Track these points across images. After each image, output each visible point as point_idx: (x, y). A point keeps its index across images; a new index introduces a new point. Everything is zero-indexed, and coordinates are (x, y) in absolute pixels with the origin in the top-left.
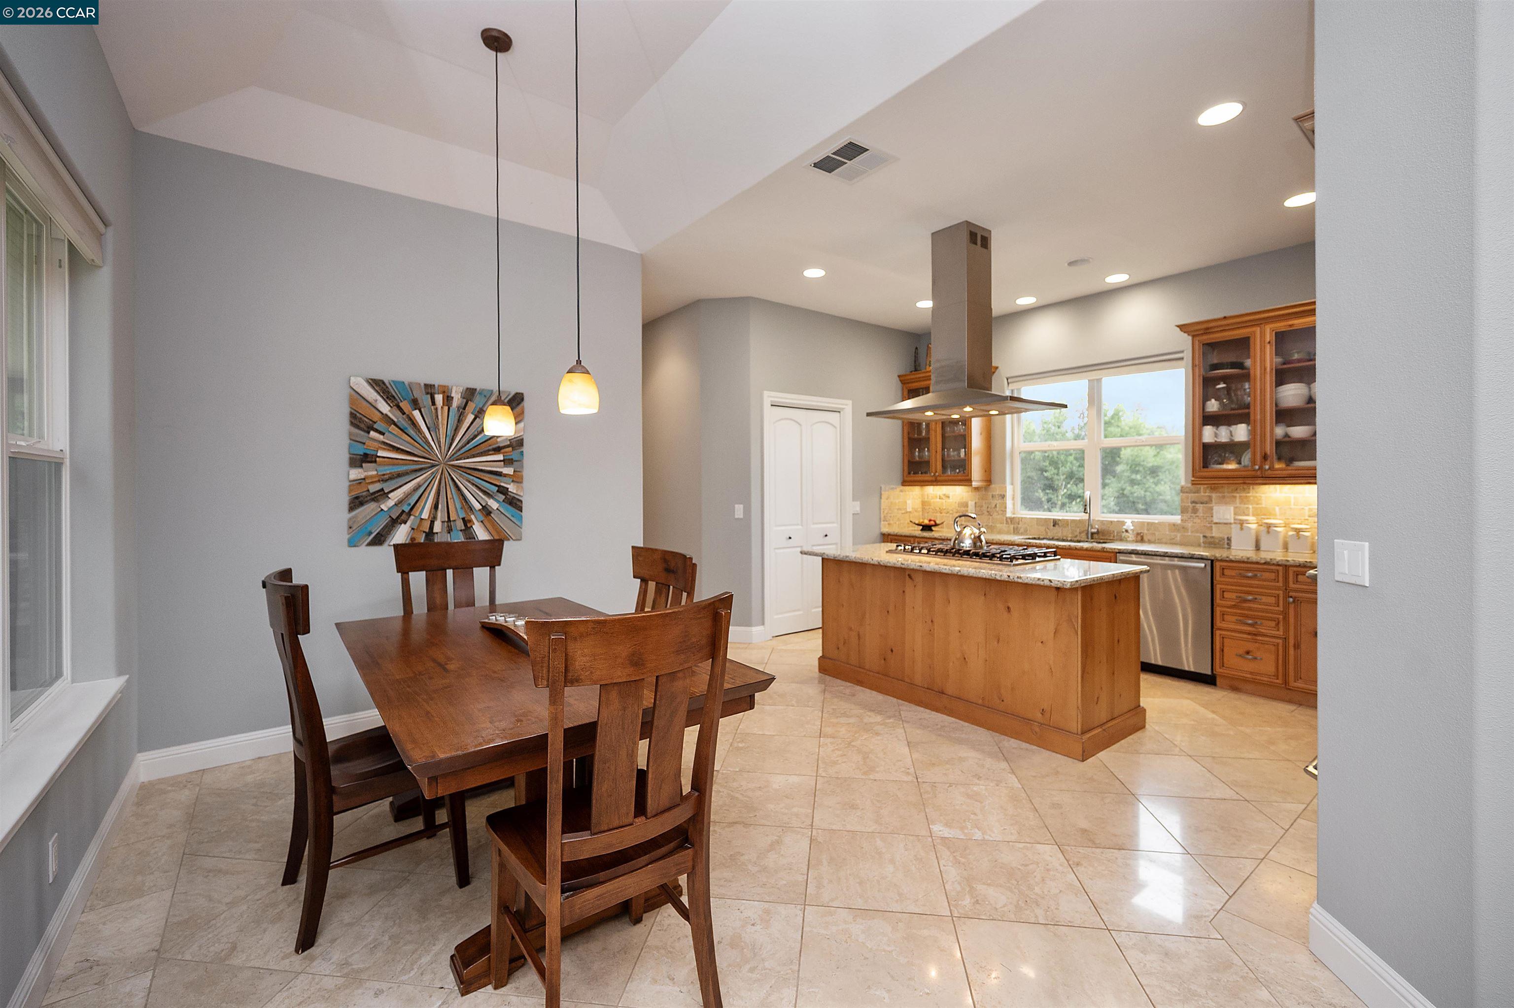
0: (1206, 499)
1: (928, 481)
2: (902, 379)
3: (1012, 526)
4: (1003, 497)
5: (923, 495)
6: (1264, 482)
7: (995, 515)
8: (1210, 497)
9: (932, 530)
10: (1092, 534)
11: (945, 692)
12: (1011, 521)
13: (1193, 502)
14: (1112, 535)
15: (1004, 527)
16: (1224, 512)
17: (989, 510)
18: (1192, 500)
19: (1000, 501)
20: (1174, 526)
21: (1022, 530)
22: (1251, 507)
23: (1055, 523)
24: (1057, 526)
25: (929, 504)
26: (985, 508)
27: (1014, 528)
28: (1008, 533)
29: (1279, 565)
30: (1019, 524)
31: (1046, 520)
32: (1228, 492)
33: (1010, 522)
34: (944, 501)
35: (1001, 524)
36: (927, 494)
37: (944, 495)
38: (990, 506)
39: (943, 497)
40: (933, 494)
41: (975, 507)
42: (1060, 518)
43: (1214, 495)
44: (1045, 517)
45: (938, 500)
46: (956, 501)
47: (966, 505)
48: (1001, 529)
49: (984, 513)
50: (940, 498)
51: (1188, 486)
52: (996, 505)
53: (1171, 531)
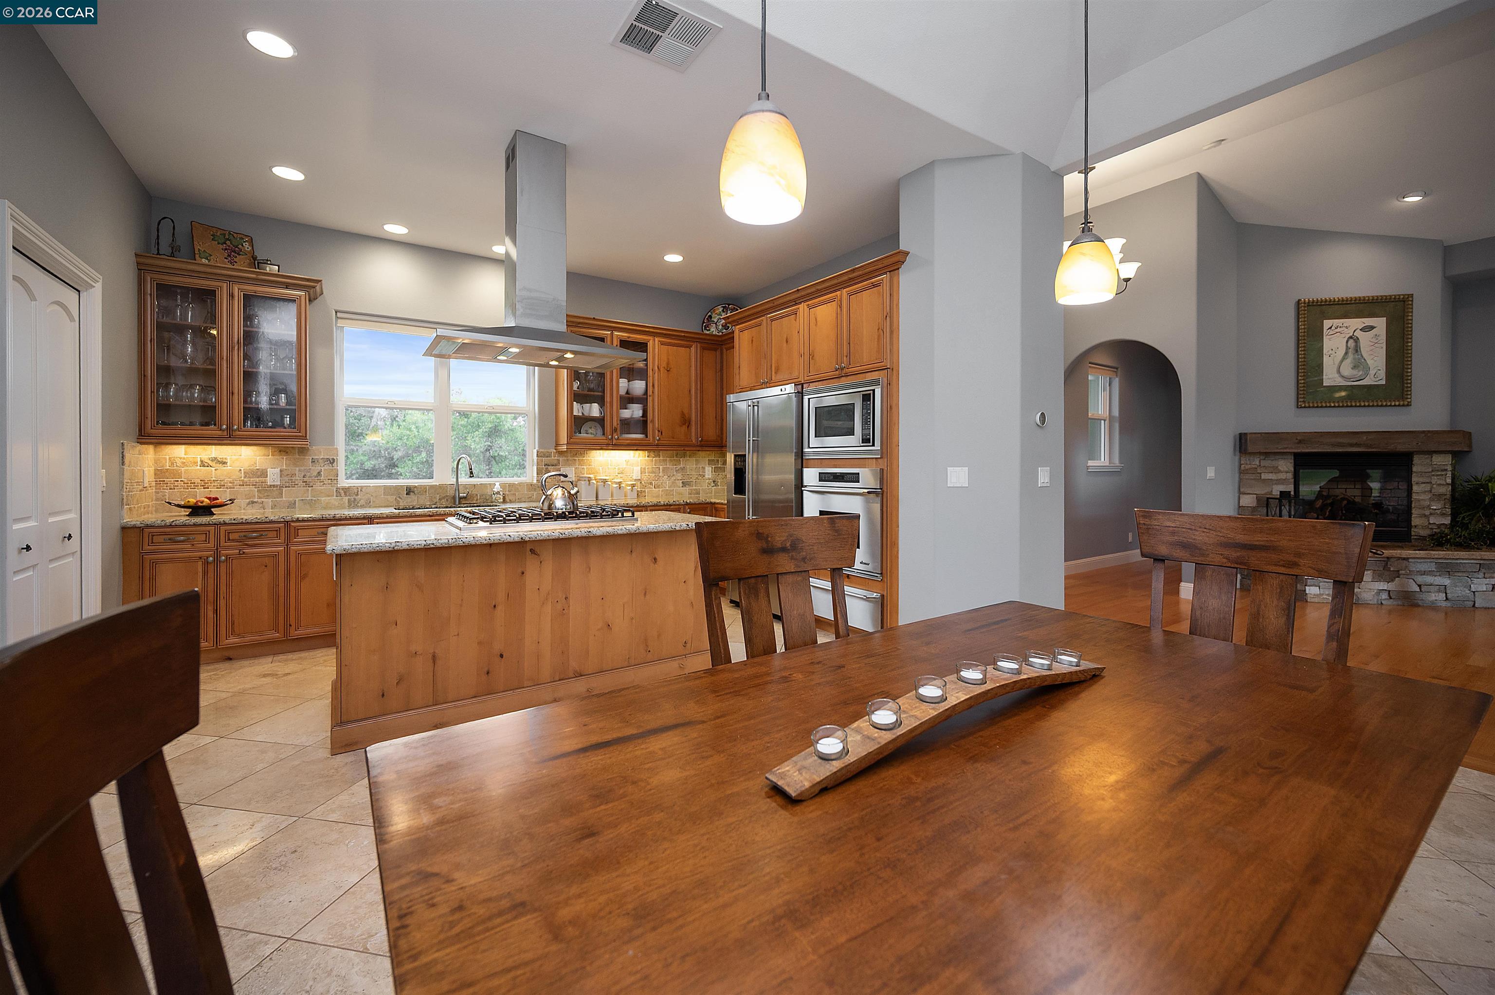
0: (556, 462)
1: (212, 438)
2: (142, 260)
3: (347, 498)
4: (332, 462)
5: (156, 461)
6: (613, 448)
7: (318, 486)
8: (558, 460)
9: (212, 514)
10: (460, 498)
12: (345, 493)
13: (546, 465)
14: (475, 499)
15: (333, 499)
17: (305, 479)
18: (546, 463)
19: (326, 467)
20: (531, 486)
21: (362, 502)
22: (585, 467)
23: (409, 491)
24: (411, 493)
25: (176, 474)
26: (298, 478)
27: (349, 500)
28: (341, 507)
30: (357, 495)
31: (397, 488)
32: (571, 456)
33: (343, 494)
34: (213, 469)
35: (329, 496)
36: (170, 458)
37: (214, 459)
38: (308, 474)
39: (210, 462)
40: (184, 459)
41: (281, 476)
42: (416, 485)
43: (561, 459)
44: (394, 485)
45: (199, 467)
46: (242, 469)
47: (263, 473)
48: (327, 503)
49: (297, 485)
50: (203, 464)
51: (543, 451)
52: (318, 473)
53: (529, 490)
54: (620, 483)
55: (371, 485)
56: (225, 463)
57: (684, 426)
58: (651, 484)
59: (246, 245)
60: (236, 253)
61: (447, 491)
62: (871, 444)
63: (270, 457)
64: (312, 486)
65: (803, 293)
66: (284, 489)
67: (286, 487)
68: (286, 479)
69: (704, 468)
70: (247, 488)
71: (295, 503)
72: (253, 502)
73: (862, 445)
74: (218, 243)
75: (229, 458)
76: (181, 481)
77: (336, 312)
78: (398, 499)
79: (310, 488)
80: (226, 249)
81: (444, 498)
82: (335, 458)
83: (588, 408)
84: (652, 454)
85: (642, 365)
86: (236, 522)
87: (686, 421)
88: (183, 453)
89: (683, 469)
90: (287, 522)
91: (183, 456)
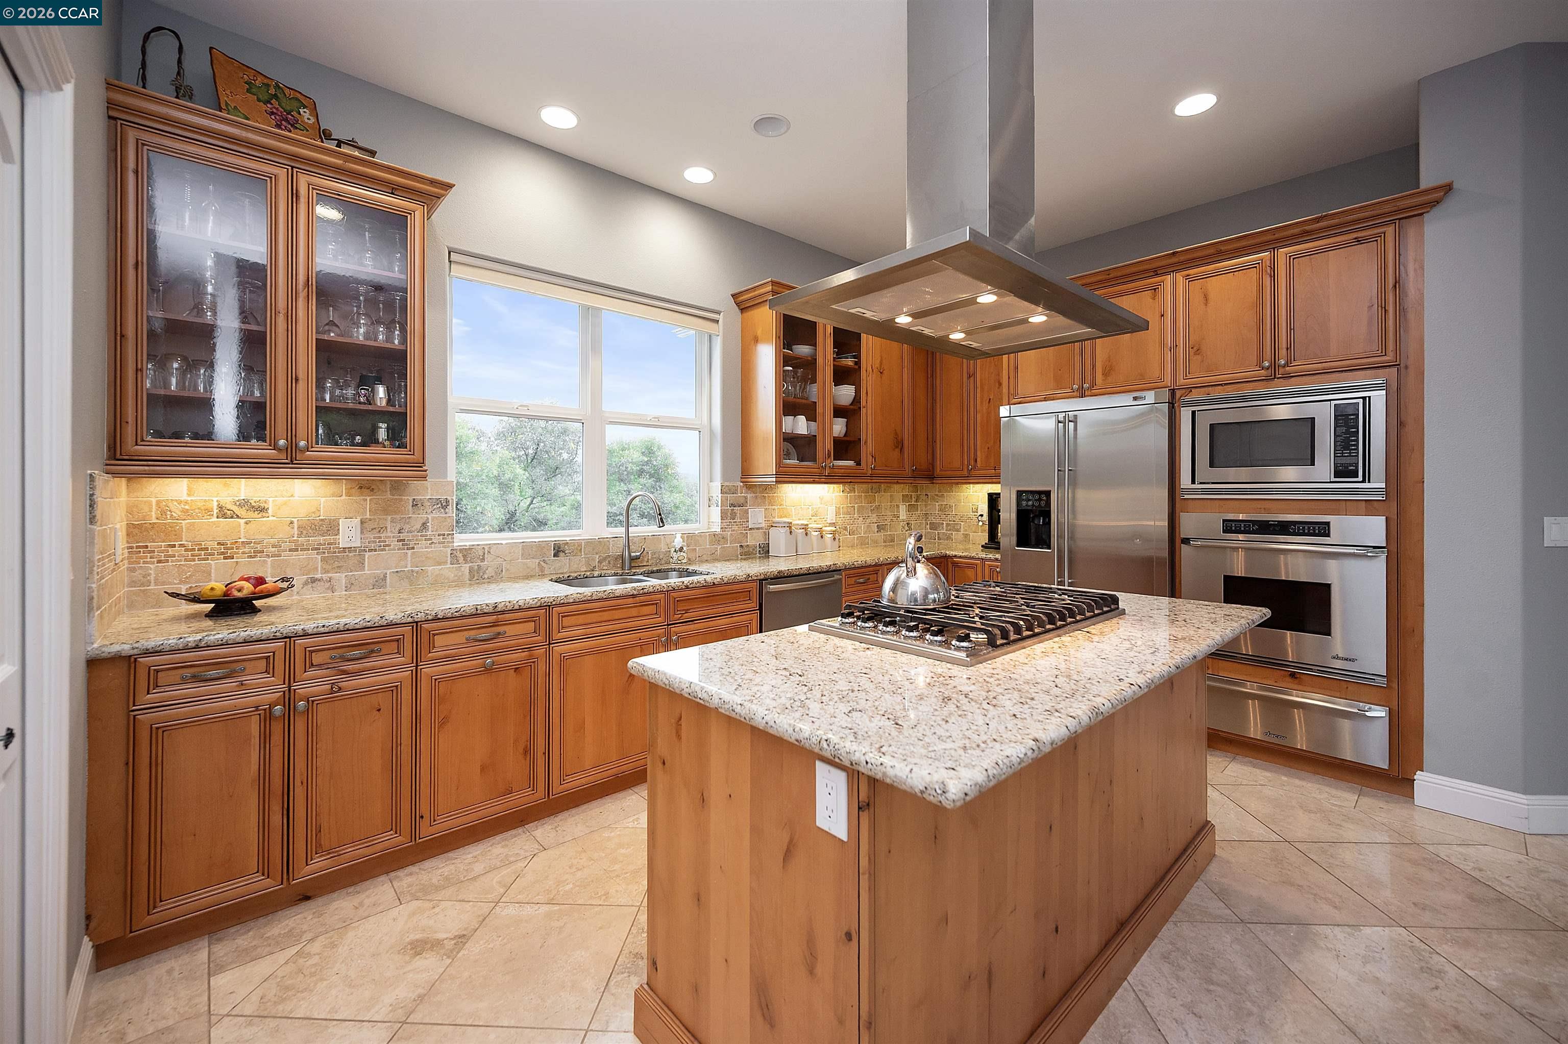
0: (742, 501)
1: (252, 463)
2: (119, 97)
3: (468, 565)
4: (445, 504)
5: (132, 508)
6: (828, 480)
7: (422, 547)
8: (746, 498)
9: (255, 611)
10: (632, 559)
12: (464, 556)
13: (732, 505)
14: (646, 559)
15: (448, 571)
16: (757, 516)
17: (402, 536)
18: (732, 502)
19: (436, 514)
20: (714, 537)
21: (490, 572)
22: (773, 506)
23: (558, 550)
24: (561, 554)
25: (170, 533)
26: (390, 534)
27: (471, 570)
28: (458, 584)
30: (483, 560)
31: (541, 546)
32: (760, 492)
33: (461, 560)
34: (242, 521)
35: (440, 564)
36: (158, 502)
37: (243, 503)
38: (407, 527)
39: (235, 508)
40: (186, 503)
41: (362, 533)
42: (568, 539)
43: (749, 496)
44: (537, 540)
45: (214, 519)
46: (295, 520)
47: (332, 527)
48: (437, 576)
49: (389, 546)
50: (223, 513)
51: (727, 484)
52: (424, 524)
53: (711, 543)
54: (820, 530)
55: (504, 542)
56: (263, 510)
58: (846, 529)
59: (306, 114)
60: (289, 123)
61: (609, 549)
62: (1360, 478)
63: (344, 497)
64: (413, 548)
65: (1182, 258)
66: (367, 554)
67: (371, 550)
68: (371, 536)
69: (898, 506)
70: (302, 555)
71: (385, 577)
72: (314, 580)
73: (1333, 479)
74: (259, 100)
75: (271, 499)
76: (181, 545)
77: (449, 253)
78: (541, 563)
79: (410, 552)
80: (272, 113)
81: (605, 559)
82: (449, 498)
83: (797, 423)
84: (847, 487)
85: (851, 364)
86: (327, 630)
88: (185, 492)
89: (878, 507)
90: (417, 622)
91: (184, 497)
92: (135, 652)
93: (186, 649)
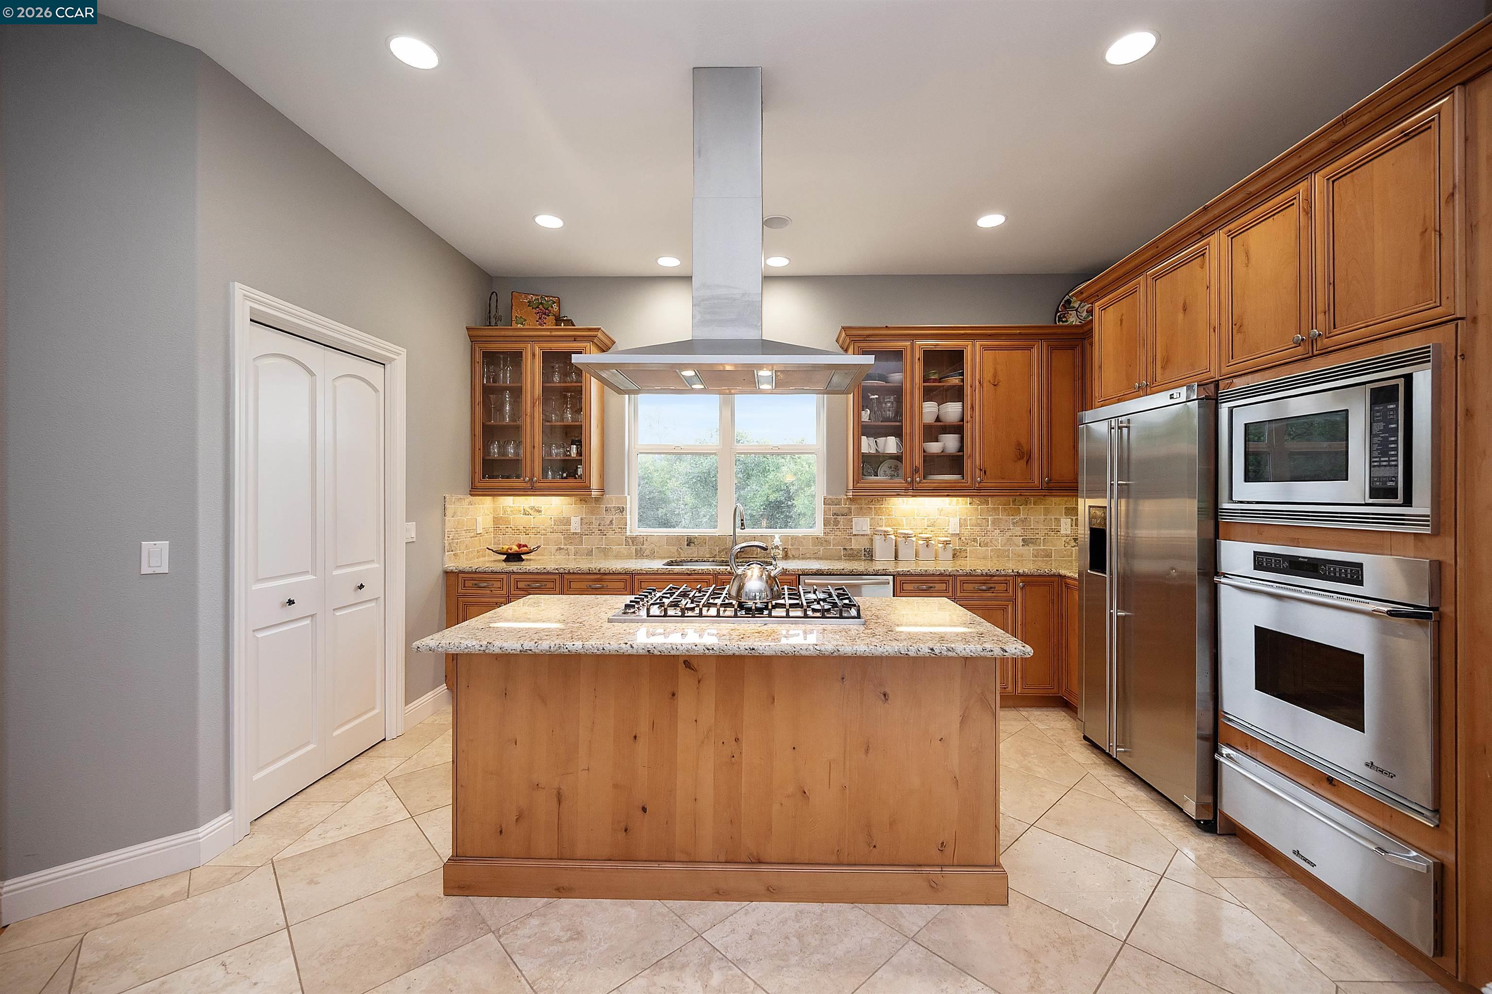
0: (846, 511)
1: (520, 489)
3: (634, 547)
4: (622, 510)
5: (495, 510)
6: (914, 494)
7: (610, 535)
8: (850, 509)
9: (521, 561)
11: (762, 860)
12: (632, 541)
13: (835, 514)
14: (755, 553)
15: (623, 549)
16: (862, 524)
17: (601, 528)
18: (835, 512)
19: (617, 516)
20: (817, 540)
21: (647, 552)
22: (883, 518)
23: (690, 542)
24: (692, 544)
25: (507, 522)
26: (595, 526)
27: (636, 550)
28: (629, 557)
29: (950, 576)
30: (643, 544)
31: (678, 538)
32: (866, 504)
33: (631, 543)
34: (532, 517)
35: (619, 545)
36: (503, 507)
37: (532, 508)
38: (602, 523)
39: (531, 512)
40: (512, 507)
41: (581, 525)
42: (697, 535)
43: (853, 507)
44: (676, 534)
45: (522, 515)
46: (552, 517)
47: (568, 522)
48: (618, 552)
49: (594, 533)
50: (526, 513)
51: (831, 497)
52: (611, 521)
53: (814, 545)
54: (928, 540)
55: (655, 534)
56: (540, 511)
57: (1022, 461)
58: (975, 540)
59: (555, 307)
60: (546, 315)
61: (726, 543)
62: (1400, 500)
63: (573, 505)
64: (606, 535)
66: (584, 537)
67: (585, 535)
68: (585, 527)
69: (1058, 520)
70: (556, 535)
71: (592, 551)
72: (560, 549)
73: (1371, 501)
74: (533, 308)
75: (543, 506)
76: (511, 527)
78: (679, 549)
79: (604, 537)
80: (538, 313)
81: (723, 550)
82: (624, 506)
83: (883, 442)
84: (976, 500)
85: (957, 381)
86: (521, 571)
87: (1024, 455)
88: (512, 502)
89: (1024, 521)
90: (562, 573)
91: (512, 505)
92: (456, 571)
93: (472, 573)
